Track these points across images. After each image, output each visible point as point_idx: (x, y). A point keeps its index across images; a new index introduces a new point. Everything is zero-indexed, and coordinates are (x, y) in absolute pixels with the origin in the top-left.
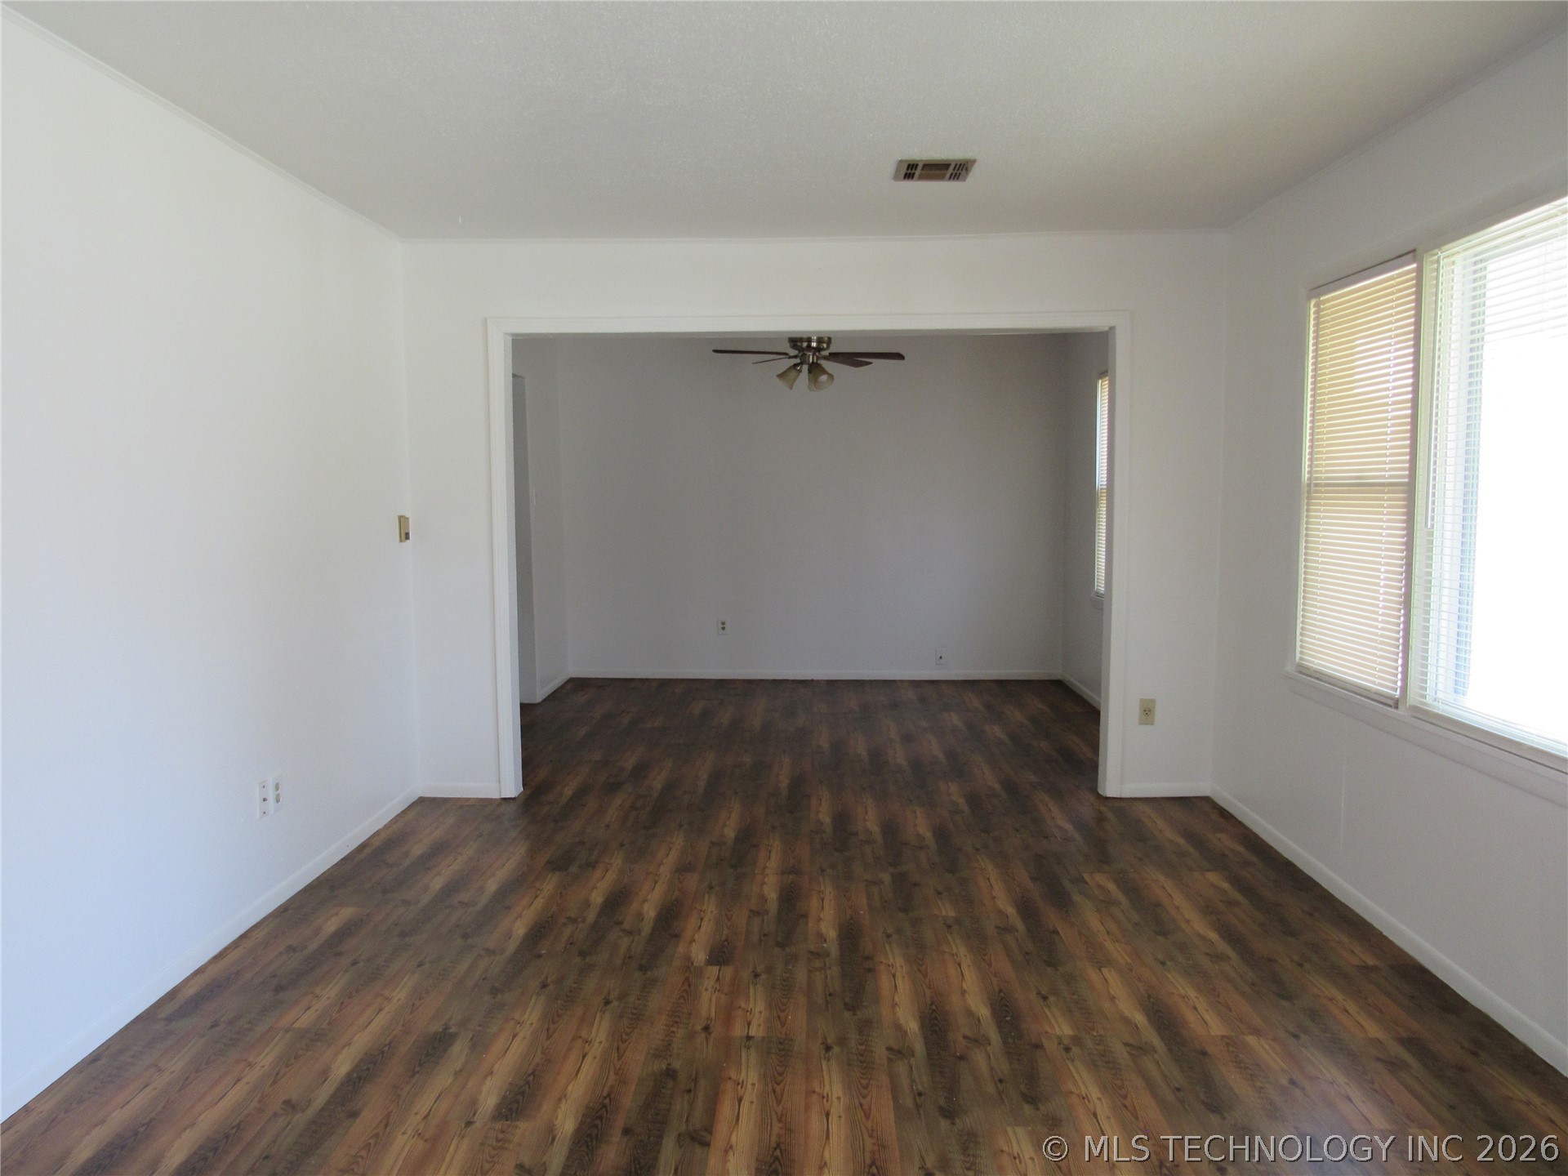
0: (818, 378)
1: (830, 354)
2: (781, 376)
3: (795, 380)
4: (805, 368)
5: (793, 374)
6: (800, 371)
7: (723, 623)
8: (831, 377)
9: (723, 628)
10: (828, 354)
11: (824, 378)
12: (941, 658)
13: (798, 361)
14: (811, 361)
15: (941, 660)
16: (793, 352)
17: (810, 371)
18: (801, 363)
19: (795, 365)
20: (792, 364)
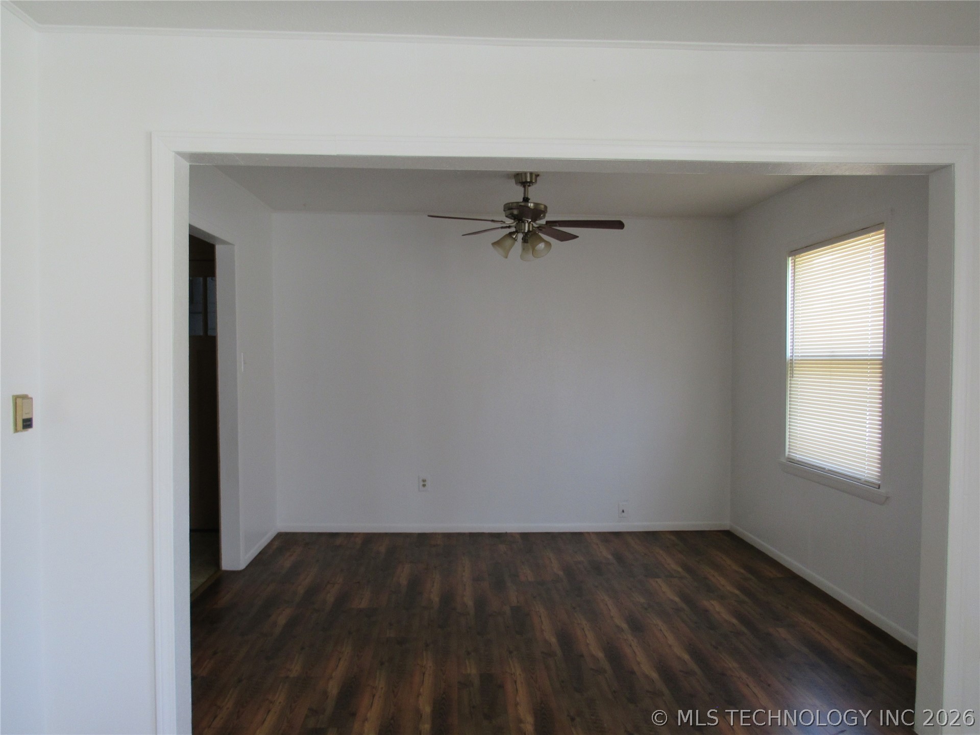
0: (536, 245)
1: (547, 222)
2: (496, 244)
3: (511, 248)
4: (520, 236)
5: (509, 242)
6: (515, 240)
7: (424, 481)
8: (548, 244)
9: (424, 485)
10: (545, 223)
11: (542, 246)
12: (623, 511)
13: (513, 229)
14: (527, 229)
15: (623, 514)
16: (509, 221)
17: (525, 240)
18: (517, 232)
19: (511, 234)
20: (508, 233)
